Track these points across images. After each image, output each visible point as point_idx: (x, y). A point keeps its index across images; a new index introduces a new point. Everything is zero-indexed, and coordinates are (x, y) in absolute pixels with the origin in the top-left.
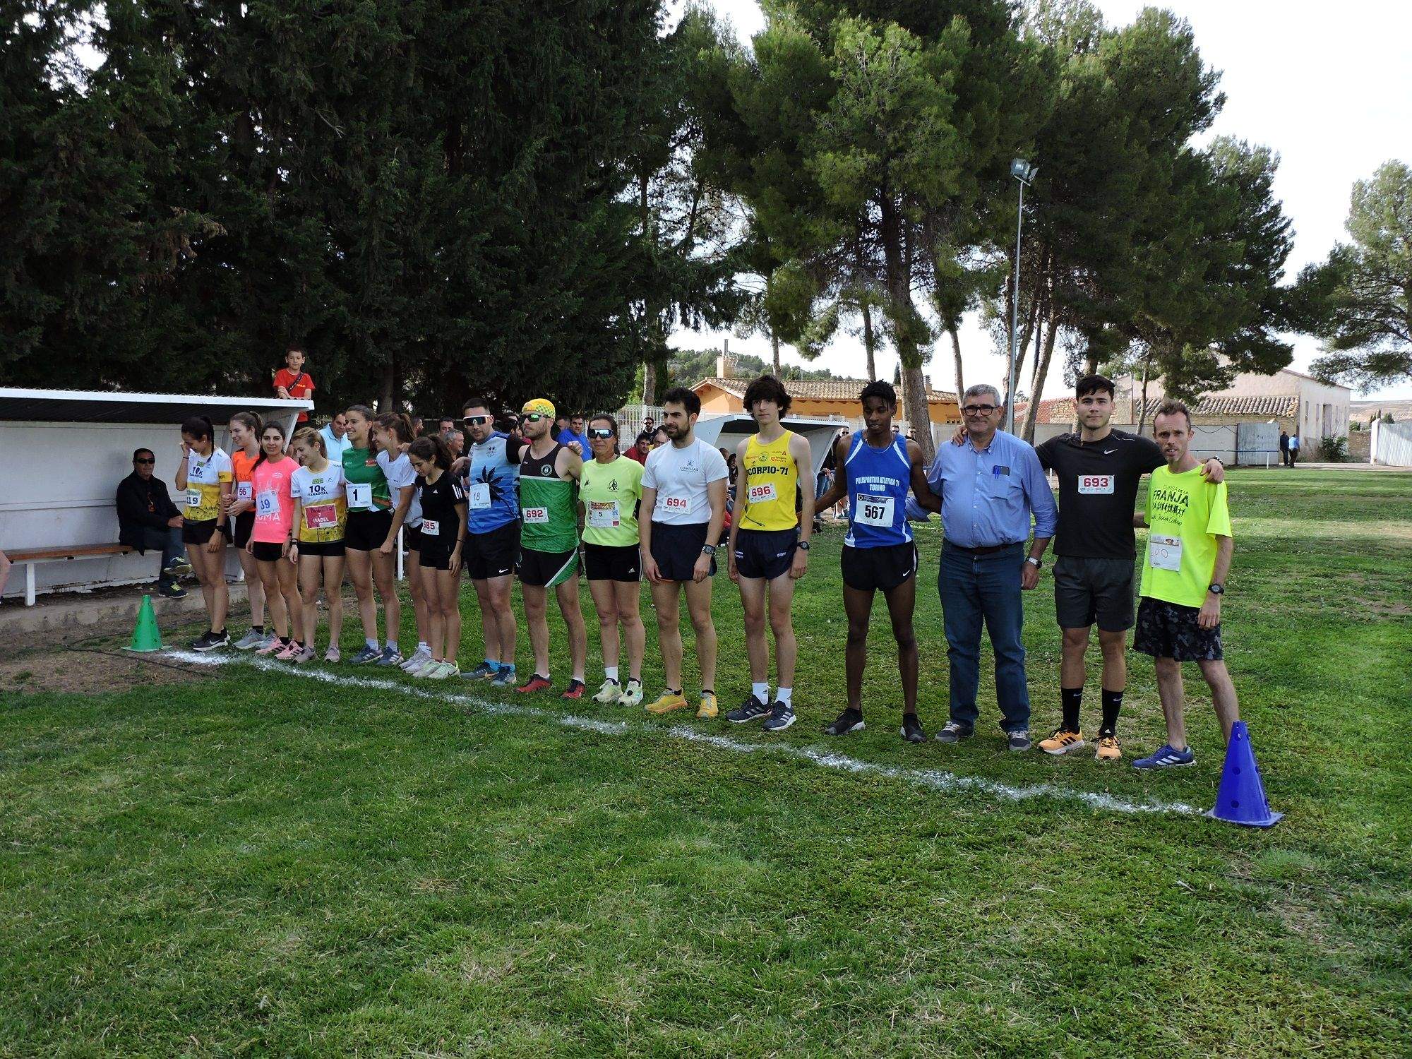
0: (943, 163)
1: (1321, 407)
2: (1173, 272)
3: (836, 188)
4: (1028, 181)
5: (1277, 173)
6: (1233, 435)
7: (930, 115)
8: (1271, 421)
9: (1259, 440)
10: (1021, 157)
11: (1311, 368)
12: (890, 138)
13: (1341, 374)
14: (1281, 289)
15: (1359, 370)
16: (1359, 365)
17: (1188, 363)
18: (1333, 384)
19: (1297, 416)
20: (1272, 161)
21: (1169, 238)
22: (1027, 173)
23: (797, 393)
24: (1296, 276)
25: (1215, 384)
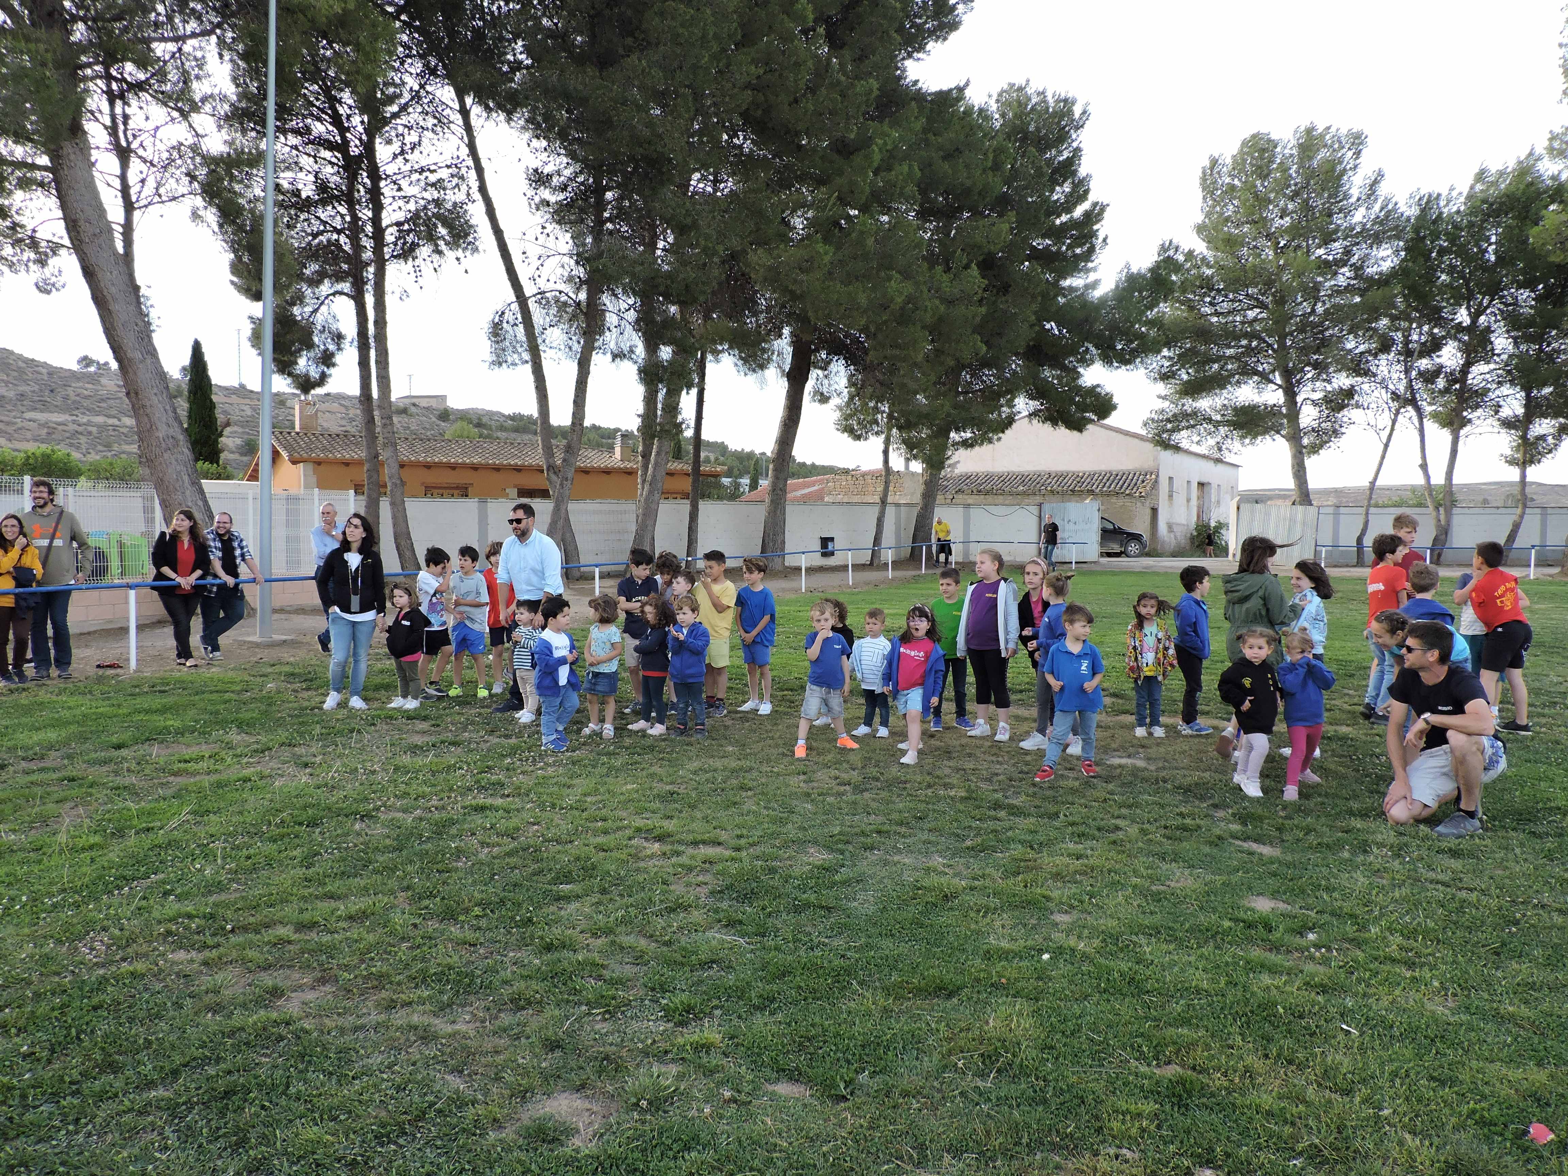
1: (1195, 485)
6: (1035, 519)
8: (1087, 501)
9: (1071, 526)
11: (1145, 423)
15: (1209, 427)
16: (1209, 420)
18: (1177, 448)
19: (1150, 495)
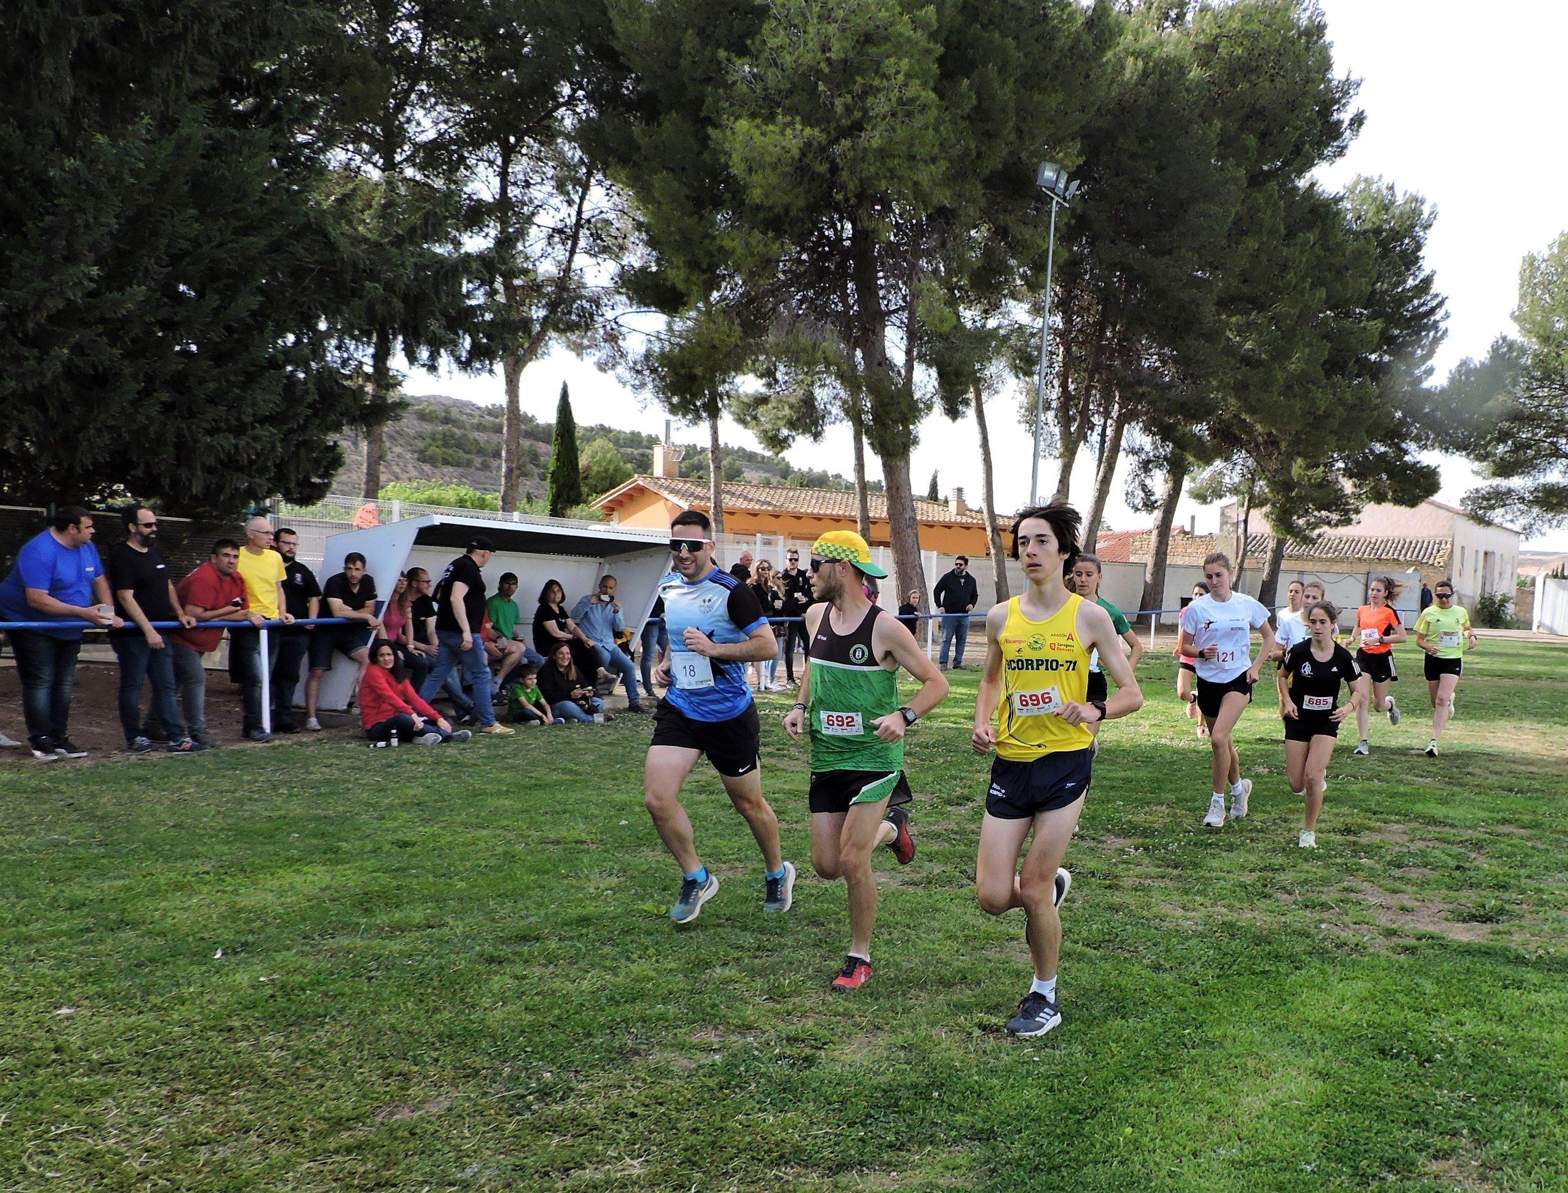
0: (921, 151)
1: (1482, 555)
2: (1280, 355)
3: (756, 178)
4: (1064, 199)
5: (1430, 233)
6: (1362, 587)
7: (898, 73)
8: (1410, 571)
10: (1052, 160)
11: (1463, 501)
12: (838, 102)
13: (1500, 511)
14: (1428, 391)
15: (1522, 507)
16: (1522, 499)
17: (1298, 484)
18: (1489, 523)
19: (1448, 565)
20: (1425, 215)
21: (1279, 308)
22: (1062, 185)
23: (769, 504)
24: (1448, 375)
25: (1335, 517)
